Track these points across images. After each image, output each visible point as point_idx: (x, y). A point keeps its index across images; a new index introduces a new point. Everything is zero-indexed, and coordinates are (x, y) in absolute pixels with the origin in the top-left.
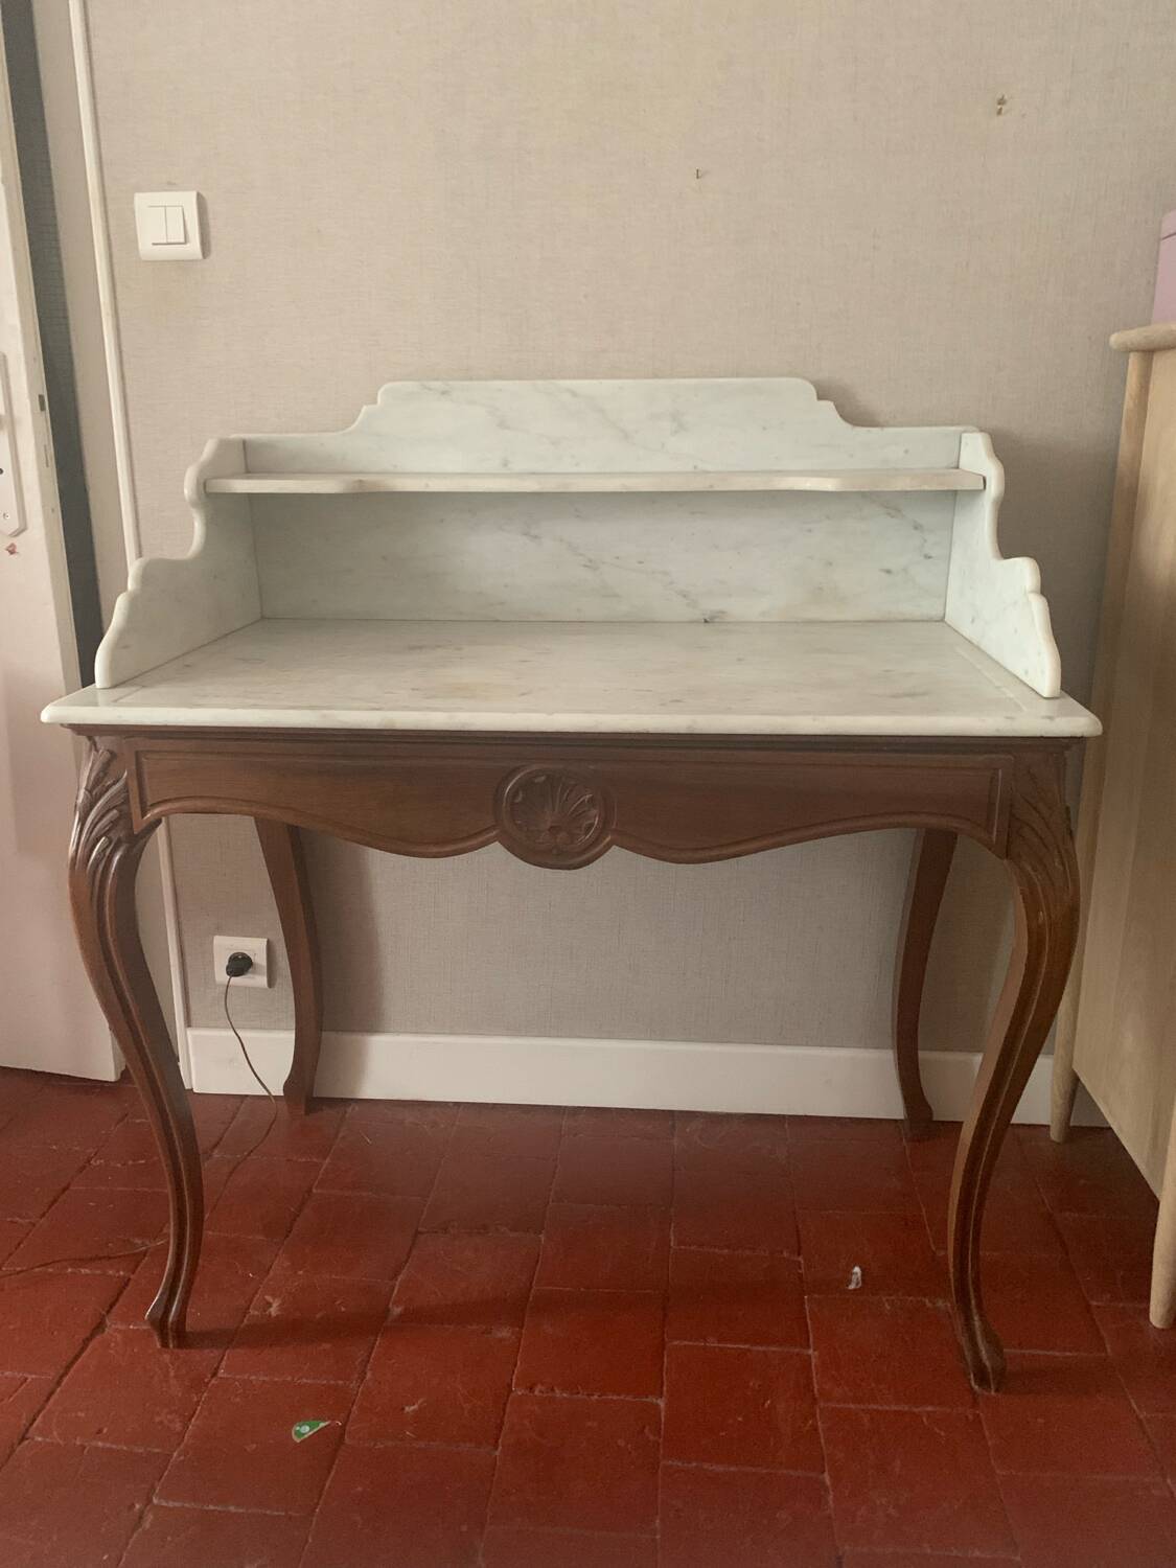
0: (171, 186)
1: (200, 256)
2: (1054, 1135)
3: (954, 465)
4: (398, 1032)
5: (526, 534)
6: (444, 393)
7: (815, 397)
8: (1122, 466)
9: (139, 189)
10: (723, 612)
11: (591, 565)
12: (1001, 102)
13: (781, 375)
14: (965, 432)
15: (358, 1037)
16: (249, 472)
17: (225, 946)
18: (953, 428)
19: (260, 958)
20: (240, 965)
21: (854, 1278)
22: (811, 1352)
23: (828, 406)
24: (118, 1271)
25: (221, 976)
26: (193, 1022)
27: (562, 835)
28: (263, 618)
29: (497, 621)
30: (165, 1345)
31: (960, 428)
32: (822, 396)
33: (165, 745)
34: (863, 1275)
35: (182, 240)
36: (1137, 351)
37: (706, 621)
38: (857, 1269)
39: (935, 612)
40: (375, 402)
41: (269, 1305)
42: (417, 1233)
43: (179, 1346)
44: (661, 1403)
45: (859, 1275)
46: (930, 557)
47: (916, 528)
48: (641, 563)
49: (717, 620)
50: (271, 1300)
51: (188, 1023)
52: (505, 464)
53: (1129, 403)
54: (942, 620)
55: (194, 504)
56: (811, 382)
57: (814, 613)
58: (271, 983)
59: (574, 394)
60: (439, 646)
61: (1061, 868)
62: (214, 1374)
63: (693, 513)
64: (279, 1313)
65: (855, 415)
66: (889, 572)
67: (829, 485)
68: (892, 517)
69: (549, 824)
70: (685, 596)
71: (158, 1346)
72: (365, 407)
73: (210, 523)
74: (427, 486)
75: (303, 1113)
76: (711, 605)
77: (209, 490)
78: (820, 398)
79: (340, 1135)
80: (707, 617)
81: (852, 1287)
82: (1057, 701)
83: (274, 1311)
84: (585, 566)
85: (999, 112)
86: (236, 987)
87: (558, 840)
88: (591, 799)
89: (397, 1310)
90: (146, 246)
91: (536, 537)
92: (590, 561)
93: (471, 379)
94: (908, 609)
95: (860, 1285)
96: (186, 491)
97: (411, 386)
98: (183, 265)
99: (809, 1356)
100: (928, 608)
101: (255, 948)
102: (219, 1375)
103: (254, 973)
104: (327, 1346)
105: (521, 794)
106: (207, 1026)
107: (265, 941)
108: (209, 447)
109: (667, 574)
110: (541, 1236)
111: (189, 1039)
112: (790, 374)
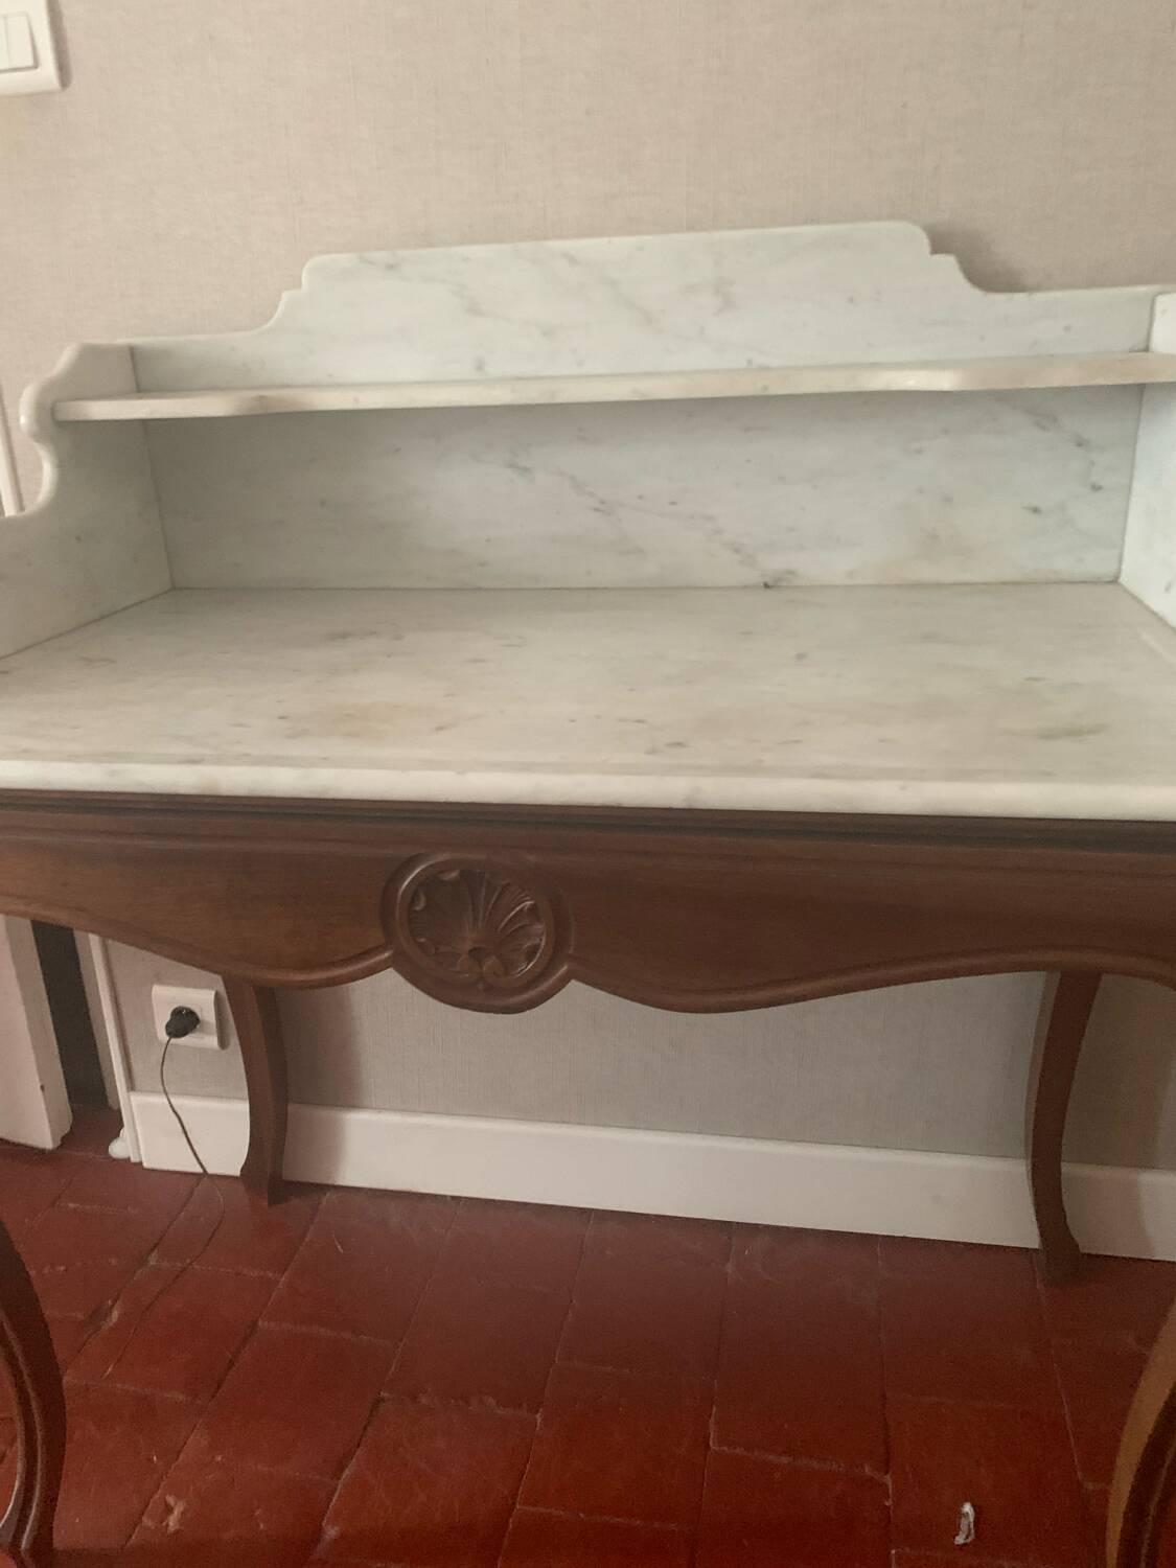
1: (58, 86)
3: (1142, 346)
5: (511, 466)
6: (391, 267)
7: (924, 243)
10: (791, 572)
11: (604, 508)
13: (879, 218)
14: (1160, 293)
15: (332, 1113)
16: (141, 390)
17: (167, 997)
18: (1142, 289)
19: (208, 1014)
20: (184, 1022)
21: (963, 1523)
23: (949, 262)
25: (163, 1036)
26: (138, 1082)
27: (490, 962)
28: (174, 588)
29: (480, 589)
31: (1153, 288)
32: (940, 243)
34: (976, 1518)
35: (30, 62)
37: (766, 586)
38: (968, 1508)
39: (1105, 569)
40: (300, 285)
41: (169, 1510)
42: (379, 1401)
45: (972, 1519)
46: (1100, 488)
47: (1079, 445)
48: (673, 503)
49: (785, 584)
50: (172, 1504)
51: (131, 1087)
52: (480, 367)
54: (1115, 581)
55: (36, 436)
56: (920, 224)
57: (927, 573)
58: (223, 1043)
59: (572, 260)
60: (372, 633)
63: (747, 430)
64: (177, 1527)
65: (988, 275)
66: (1036, 510)
67: (945, 381)
68: (1044, 428)
69: (468, 946)
70: (737, 551)
72: (285, 295)
73: (62, 466)
74: (356, 400)
76: (774, 563)
77: (61, 416)
78: (935, 250)
79: (307, 1238)
80: (767, 580)
81: (960, 1540)
83: (173, 1522)
84: (597, 510)
86: (176, 1045)
87: (485, 968)
88: (533, 909)
89: (331, 1532)
91: (526, 470)
92: (603, 502)
93: (430, 245)
94: (1064, 565)
95: (970, 1539)
97: (345, 259)
98: (36, 100)
100: (1095, 563)
101: (202, 998)
103: (202, 1031)
105: (423, 899)
106: (153, 1092)
107: (213, 993)
108: (64, 359)
109: (710, 518)
110: (538, 1416)
111: (134, 1109)
112: (891, 217)
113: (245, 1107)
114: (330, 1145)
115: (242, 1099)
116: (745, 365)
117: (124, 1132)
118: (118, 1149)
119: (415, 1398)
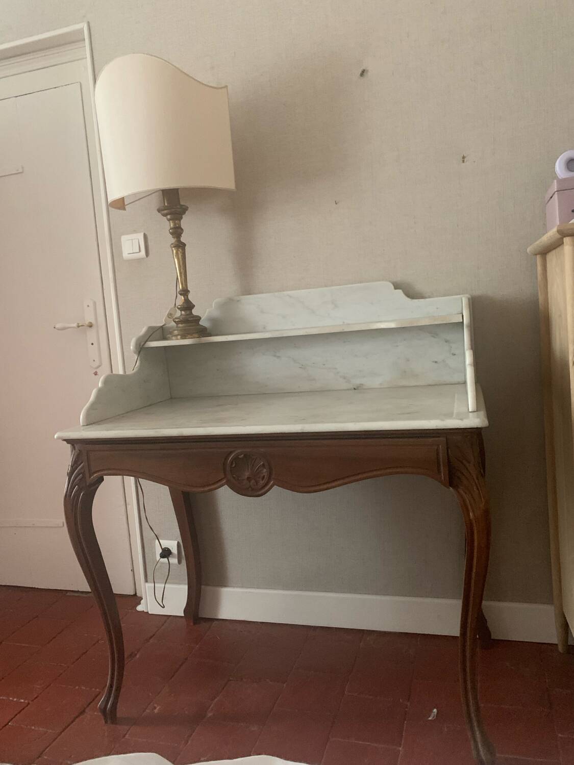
0: (135, 232)
1: (145, 256)
2: (560, 649)
3: (460, 312)
4: (234, 587)
5: (275, 356)
7: (393, 287)
8: (540, 307)
9: (123, 234)
10: (362, 385)
11: (303, 367)
12: (464, 157)
13: (379, 280)
14: (464, 297)
15: (217, 588)
16: (164, 338)
18: (459, 296)
19: (174, 550)
20: (166, 553)
21: (432, 715)
22: (400, 749)
23: (400, 292)
24: (96, 689)
25: (158, 557)
26: (149, 580)
27: (253, 481)
28: (171, 398)
29: (266, 394)
30: (106, 722)
31: (461, 296)
32: (397, 286)
34: (437, 713)
35: (138, 251)
36: (539, 254)
37: (355, 389)
38: (435, 710)
39: (461, 380)
40: (211, 307)
41: (155, 708)
42: (229, 680)
43: (112, 723)
45: (436, 713)
46: (455, 355)
47: (446, 342)
48: (324, 365)
49: (359, 388)
50: (156, 706)
51: (146, 581)
53: (539, 277)
54: (465, 383)
55: (135, 353)
56: (390, 281)
57: (404, 383)
58: (180, 562)
59: (290, 297)
61: (477, 491)
62: (124, 736)
63: (345, 342)
64: (158, 712)
65: (412, 294)
66: (436, 362)
67: (392, 325)
68: (434, 337)
69: (246, 477)
70: (345, 378)
71: (104, 722)
72: (207, 309)
73: (142, 361)
75: (192, 624)
76: (357, 382)
77: (142, 347)
78: (396, 288)
79: (207, 635)
80: (355, 387)
81: (430, 719)
82: (474, 413)
83: (156, 711)
84: (300, 368)
85: (463, 161)
86: (163, 563)
87: (251, 484)
88: (263, 465)
89: (210, 714)
90: (126, 254)
91: (279, 357)
92: (302, 365)
93: (250, 294)
94: (447, 379)
95: (435, 717)
96: (131, 348)
98: (139, 260)
99: (399, 751)
100: (458, 378)
101: (172, 545)
102: (126, 737)
103: (172, 557)
104: (174, 728)
105: (234, 462)
107: (177, 542)
108: (144, 330)
109: (336, 369)
110: (285, 685)
111: (147, 587)
112: (383, 280)
113: (186, 587)
115: (186, 584)
116: (341, 323)
117: (142, 602)
118: (139, 608)
119: (242, 679)
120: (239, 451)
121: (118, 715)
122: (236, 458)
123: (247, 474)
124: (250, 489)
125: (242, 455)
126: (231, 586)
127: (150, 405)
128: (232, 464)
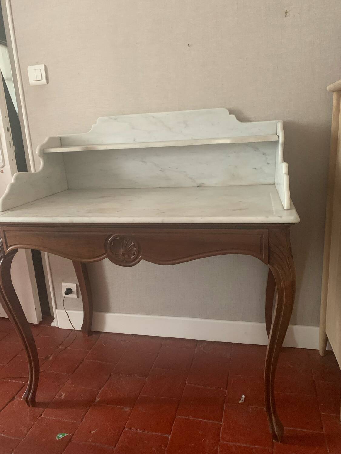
0: (37, 63)
1: (46, 84)
2: (321, 353)
3: (275, 133)
4: (114, 313)
5: (142, 161)
6: (115, 119)
7: (228, 113)
8: (332, 131)
9: (29, 65)
10: (203, 183)
11: (162, 170)
12: (286, 12)
13: (218, 107)
14: (278, 122)
15: (103, 314)
16: (62, 146)
17: (65, 286)
18: (275, 121)
19: (74, 290)
20: (69, 291)
21: (242, 399)
22: (222, 423)
23: (233, 116)
24: (23, 382)
25: (64, 295)
26: (58, 308)
27: (126, 256)
28: (68, 189)
29: (136, 188)
30: (29, 406)
31: (277, 121)
32: (231, 112)
33: (12, 228)
34: (245, 398)
35: (41, 79)
36: (336, 91)
37: (198, 186)
38: (243, 396)
39: (272, 182)
40: (96, 124)
42: (110, 375)
43: (32, 406)
44: (170, 437)
45: (244, 398)
46: (269, 164)
47: (264, 154)
48: (177, 169)
49: (202, 186)
50: (62, 394)
51: (56, 308)
52: (134, 140)
53: (334, 110)
54: (274, 184)
55: (39, 156)
56: (226, 108)
57: (232, 183)
58: (78, 297)
59: (154, 117)
60: (109, 196)
62: (40, 416)
63: (192, 153)
64: (64, 398)
65: (242, 118)
66: (255, 169)
67: (228, 142)
68: (256, 151)
69: (122, 253)
70: (191, 179)
71: (27, 406)
72: (93, 125)
73: (44, 162)
74: (107, 148)
75: (87, 336)
76: (199, 182)
77: (44, 152)
78: (230, 114)
79: (96, 343)
81: (240, 402)
82: (289, 211)
83: (62, 397)
84: (160, 170)
85: (286, 16)
86: (67, 297)
87: (125, 258)
88: (134, 245)
89: (98, 399)
90: (31, 82)
91: (145, 162)
92: (162, 169)
93: (124, 114)
94: (262, 181)
95: (243, 401)
97: (106, 118)
98: (42, 86)
99: (221, 425)
100: (270, 180)
101: (73, 286)
102: (42, 416)
103: (73, 294)
104: (74, 409)
105: (113, 243)
106: (61, 309)
107: (76, 284)
108: (46, 139)
109: (185, 172)
110: (147, 378)
111: (57, 313)
112: (221, 107)
113: (83, 312)
114: (102, 322)
115: (82, 310)
116: (191, 139)
117: (54, 320)
118: (53, 325)
119: (119, 375)
120: (116, 234)
121: (37, 401)
122: (114, 240)
123: (122, 251)
124: (124, 261)
125: (118, 237)
126: (112, 312)
127: (52, 195)
128: (111, 243)
